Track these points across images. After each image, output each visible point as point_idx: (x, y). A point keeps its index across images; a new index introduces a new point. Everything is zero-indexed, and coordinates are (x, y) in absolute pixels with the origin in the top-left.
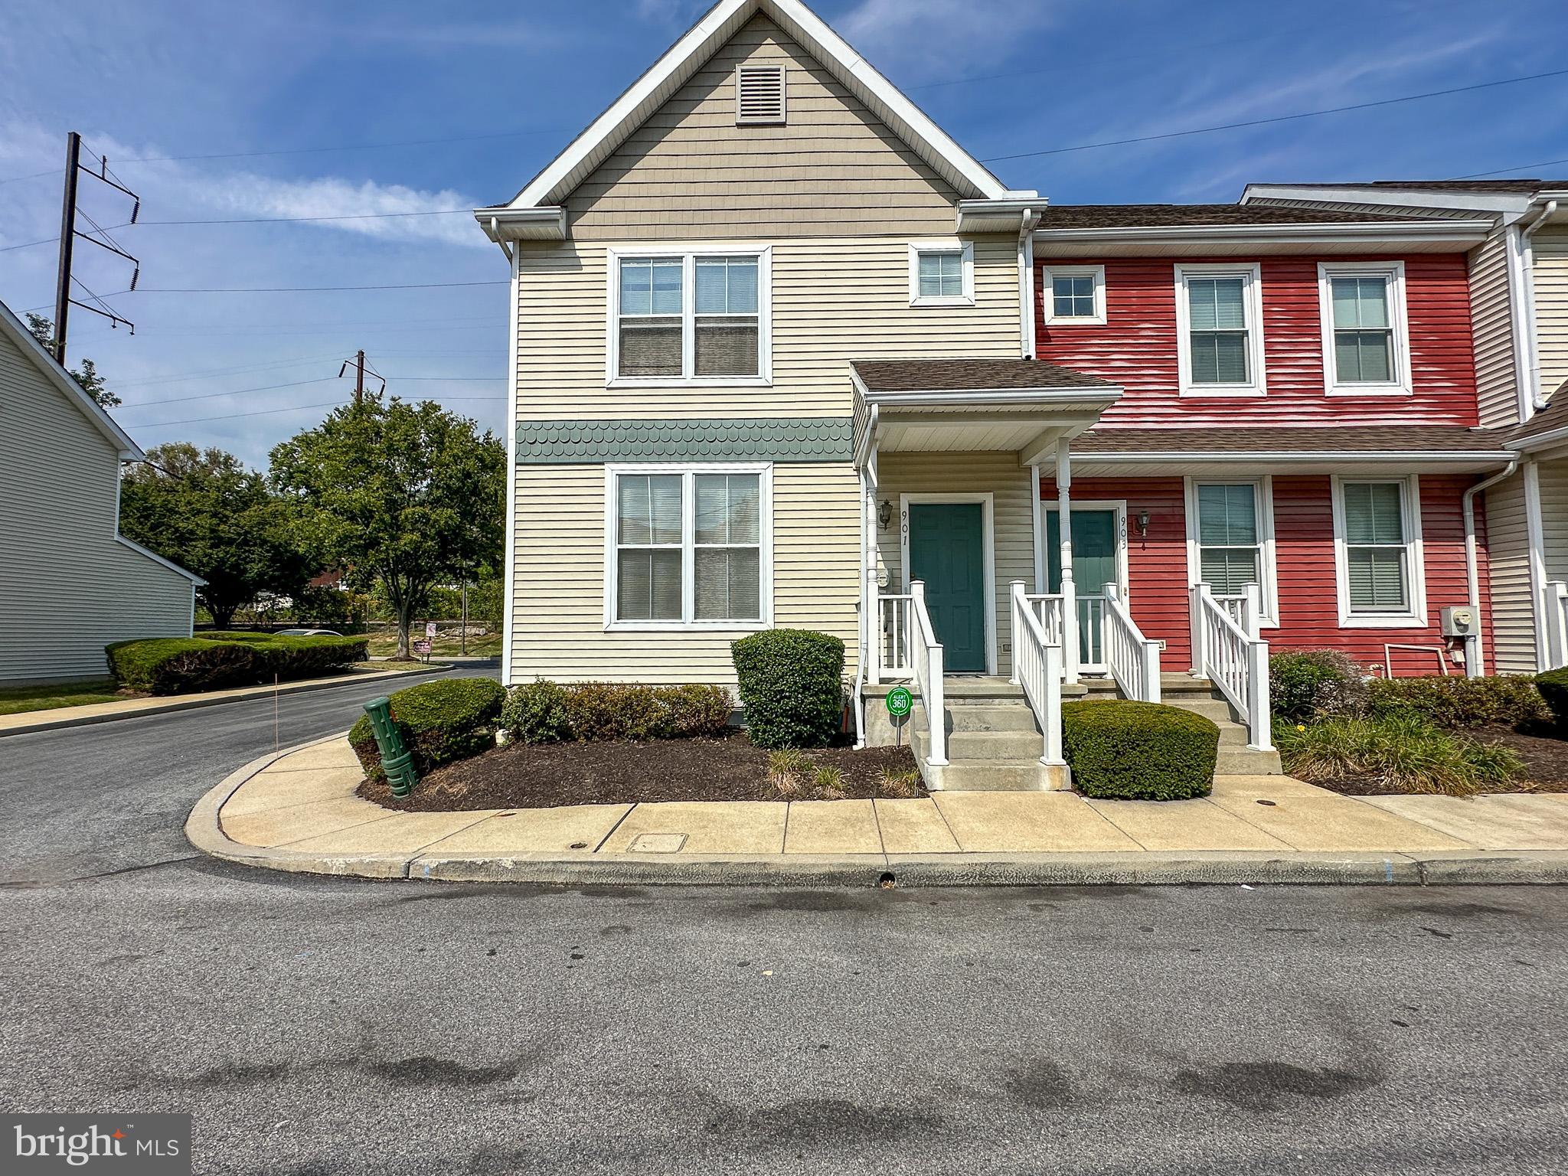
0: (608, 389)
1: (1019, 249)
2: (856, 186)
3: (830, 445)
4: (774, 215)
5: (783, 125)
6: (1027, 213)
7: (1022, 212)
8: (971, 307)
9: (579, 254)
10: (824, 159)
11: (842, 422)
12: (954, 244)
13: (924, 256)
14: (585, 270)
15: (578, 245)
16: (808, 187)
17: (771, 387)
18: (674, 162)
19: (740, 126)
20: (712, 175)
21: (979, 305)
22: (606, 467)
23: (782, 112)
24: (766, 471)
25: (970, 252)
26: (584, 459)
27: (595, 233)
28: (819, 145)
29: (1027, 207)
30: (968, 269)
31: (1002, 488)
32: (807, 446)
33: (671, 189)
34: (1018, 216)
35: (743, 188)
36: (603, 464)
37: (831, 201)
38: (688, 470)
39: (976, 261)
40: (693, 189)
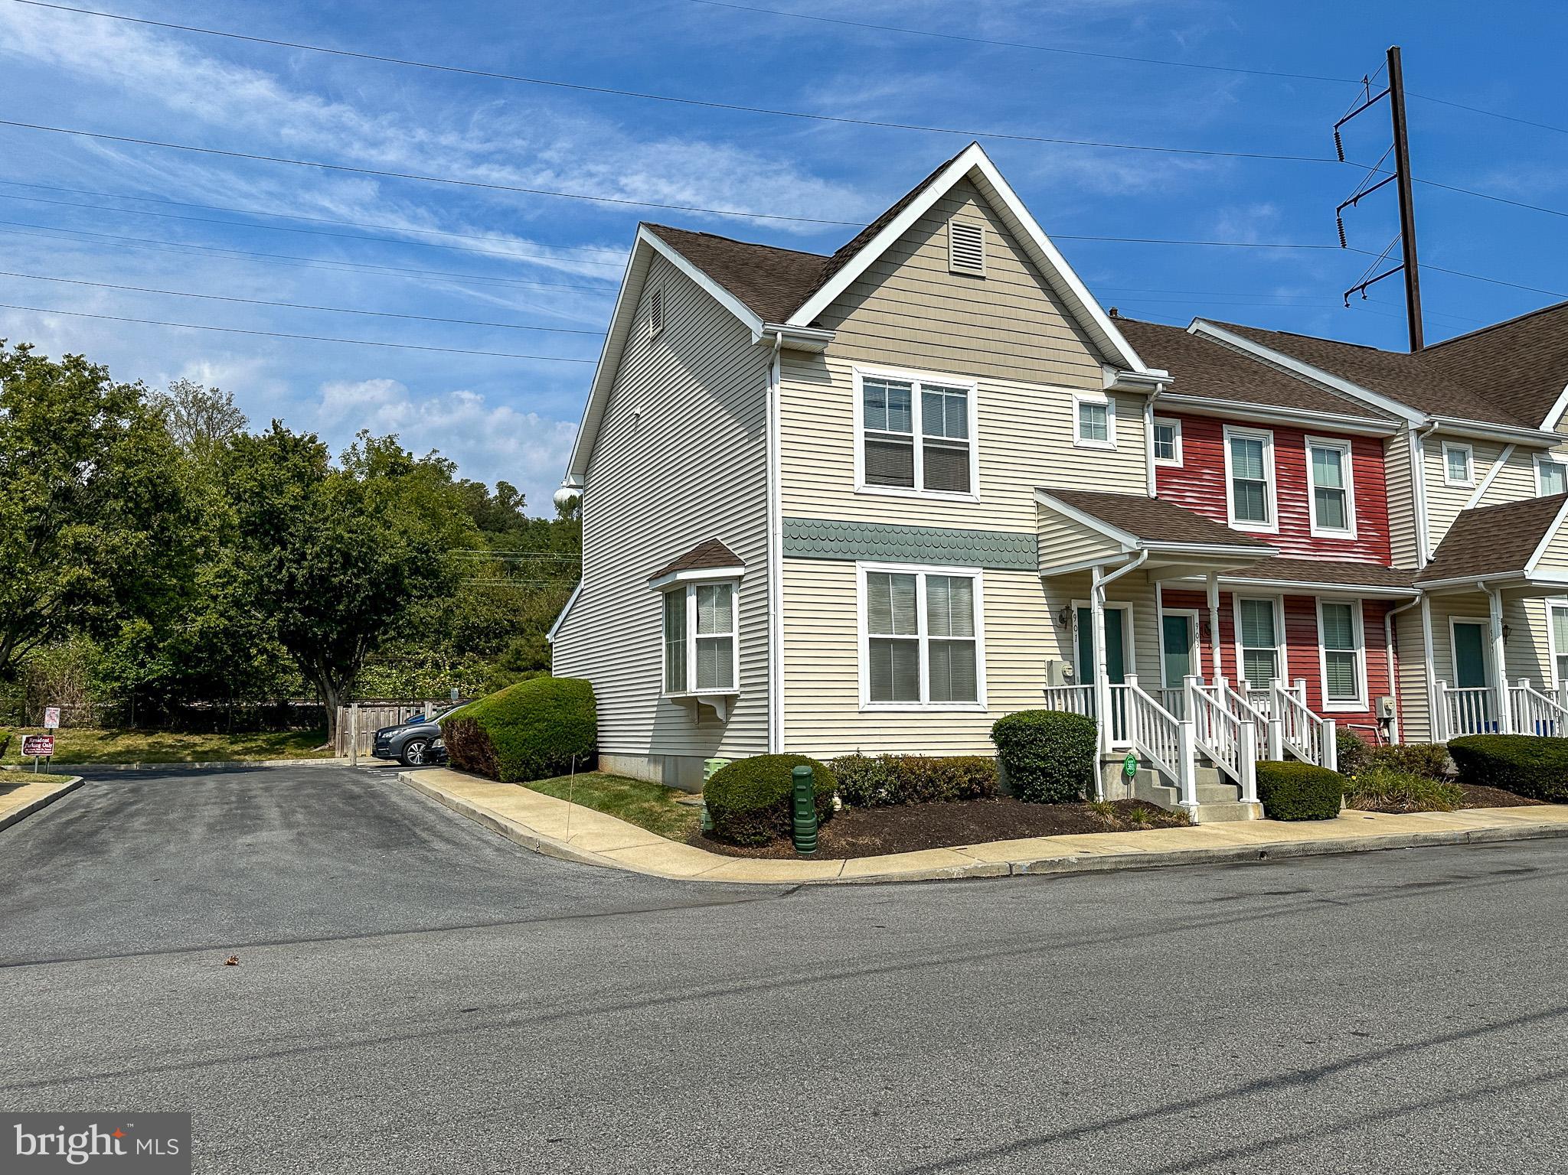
0: (855, 494)
1: (1146, 409)
2: (1035, 340)
3: (1022, 556)
4: (979, 356)
5: (983, 278)
6: (1160, 386)
7: (1156, 385)
8: (1115, 452)
9: (829, 368)
10: (1013, 313)
11: (1029, 538)
12: (1101, 399)
13: (1084, 406)
14: (834, 383)
15: (827, 360)
16: (1004, 335)
17: (978, 504)
18: (902, 296)
19: (952, 273)
20: (932, 313)
21: (1119, 450)
22: (857, 563)
23: (984, 267)
24: (978, 576)
25: (1113, 407)
26: (839, 556)
27: (842, 350)
28: (1009, 301)
29: (1160, 382)
30: (1112, 420)
31: (1137, 599)
32: (1006, 556)
33: (899, 320)
34: (1153, 387)
35: (953, 329)
36: (854, 561)
37: (1018, 349)
38: (922, 571)
39: (1118, 414)
40: (917, 324)
